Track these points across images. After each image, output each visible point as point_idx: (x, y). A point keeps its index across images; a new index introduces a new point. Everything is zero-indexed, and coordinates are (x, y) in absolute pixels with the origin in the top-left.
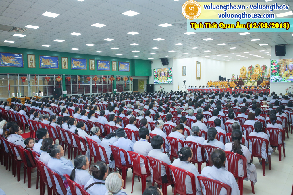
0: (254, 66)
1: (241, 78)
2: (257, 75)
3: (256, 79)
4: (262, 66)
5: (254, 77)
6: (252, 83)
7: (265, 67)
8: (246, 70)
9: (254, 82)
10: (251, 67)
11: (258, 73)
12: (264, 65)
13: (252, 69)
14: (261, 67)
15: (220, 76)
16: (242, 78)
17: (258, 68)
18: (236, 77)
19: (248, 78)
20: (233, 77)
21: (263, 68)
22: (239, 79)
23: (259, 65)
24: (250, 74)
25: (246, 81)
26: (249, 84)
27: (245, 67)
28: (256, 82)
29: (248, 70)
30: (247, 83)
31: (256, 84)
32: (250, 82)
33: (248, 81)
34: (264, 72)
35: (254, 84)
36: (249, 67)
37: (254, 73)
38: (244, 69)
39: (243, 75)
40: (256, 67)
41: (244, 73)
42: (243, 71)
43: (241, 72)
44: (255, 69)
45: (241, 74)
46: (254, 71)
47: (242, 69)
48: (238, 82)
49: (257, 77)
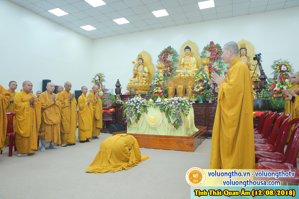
0: (178, 48)
1: (133, 90)
3: (189, 91)
4: (206, 48)
5: (180, 87)
8: (151, 63)
10: (168, 52)
11: (192, 71)
12: (212, 43)
13: (170, 58)
14: (201, 50)
17: (191, 55)
18: (110, 86)
19: (155, 90)
21: (208, 54)
22: (124, 97)
23: (194, 44)
24: (164, 75)
25: (135, 101)
26: (152, 118)
27: (148, 54)
28: (191, 111)
29: (157, 61)
30: (142, 114)
31: (190, 124)
32: (157, 105)
33: (151, 100)
34: (215, 69)
35: (179, 122)
36: (161, 51)
37: (177, 71)
38: (144, 61)
39: (140, 81)
40: (185, 50)
41: (145, 72)
42: (143, 66)
43: (134, 70)
44: (183, 58)
45: (134, 77)
46: (180, 65)
47: (139, 59)
48: (113, 107)
49: (190, 87)
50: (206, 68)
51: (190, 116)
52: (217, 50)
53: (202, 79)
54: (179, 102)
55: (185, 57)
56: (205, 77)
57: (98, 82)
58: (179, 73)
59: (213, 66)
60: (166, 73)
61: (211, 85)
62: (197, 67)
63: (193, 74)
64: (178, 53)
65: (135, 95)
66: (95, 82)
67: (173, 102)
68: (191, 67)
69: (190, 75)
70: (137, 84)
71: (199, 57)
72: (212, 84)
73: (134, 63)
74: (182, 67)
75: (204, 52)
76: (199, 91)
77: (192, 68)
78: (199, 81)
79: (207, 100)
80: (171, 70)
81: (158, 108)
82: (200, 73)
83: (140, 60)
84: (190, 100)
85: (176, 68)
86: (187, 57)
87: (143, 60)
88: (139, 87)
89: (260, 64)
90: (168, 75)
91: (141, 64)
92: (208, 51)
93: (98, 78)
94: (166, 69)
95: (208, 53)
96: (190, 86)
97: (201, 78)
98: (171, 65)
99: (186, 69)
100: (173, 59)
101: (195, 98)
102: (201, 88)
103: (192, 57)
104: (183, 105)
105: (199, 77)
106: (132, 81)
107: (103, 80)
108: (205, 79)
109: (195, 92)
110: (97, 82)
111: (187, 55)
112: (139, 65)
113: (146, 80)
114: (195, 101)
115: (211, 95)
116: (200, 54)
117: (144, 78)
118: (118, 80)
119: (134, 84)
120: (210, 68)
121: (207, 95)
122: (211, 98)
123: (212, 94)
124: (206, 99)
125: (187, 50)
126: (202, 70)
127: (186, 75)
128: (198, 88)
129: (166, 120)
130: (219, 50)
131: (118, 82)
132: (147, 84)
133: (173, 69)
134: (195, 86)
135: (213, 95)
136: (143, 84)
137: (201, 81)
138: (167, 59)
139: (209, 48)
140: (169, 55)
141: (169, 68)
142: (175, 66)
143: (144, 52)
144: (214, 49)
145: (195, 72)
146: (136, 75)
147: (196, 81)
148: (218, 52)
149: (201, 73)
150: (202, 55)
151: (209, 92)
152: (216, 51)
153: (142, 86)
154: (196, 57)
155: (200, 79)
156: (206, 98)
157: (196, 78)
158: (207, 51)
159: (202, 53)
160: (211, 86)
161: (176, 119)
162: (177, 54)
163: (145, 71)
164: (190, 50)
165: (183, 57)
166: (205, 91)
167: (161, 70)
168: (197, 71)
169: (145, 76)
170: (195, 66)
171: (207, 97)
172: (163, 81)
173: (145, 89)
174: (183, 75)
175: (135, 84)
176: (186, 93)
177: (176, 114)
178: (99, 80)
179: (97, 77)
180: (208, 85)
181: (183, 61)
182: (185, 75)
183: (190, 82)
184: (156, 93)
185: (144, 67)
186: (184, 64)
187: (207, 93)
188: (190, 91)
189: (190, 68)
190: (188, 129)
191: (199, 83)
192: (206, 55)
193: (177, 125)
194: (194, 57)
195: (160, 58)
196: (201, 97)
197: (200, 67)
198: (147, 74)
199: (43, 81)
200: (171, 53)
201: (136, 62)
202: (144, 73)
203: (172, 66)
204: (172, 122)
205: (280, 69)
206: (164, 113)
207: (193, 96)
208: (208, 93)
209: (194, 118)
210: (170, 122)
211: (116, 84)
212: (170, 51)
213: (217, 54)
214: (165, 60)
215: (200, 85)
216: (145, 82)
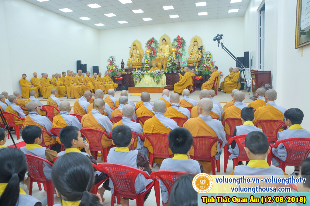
0: (158, 39)
1: (131, 66)
2: (166, 59)
3: (164, 67)
4: (175, 40)
5: (160, 64)
6: (154, 77)
7: (180, 42)
8: (141, 48)
9: (160, 75)
10: (152, 41)
11: (166, 54)
12: (179, 36)
13: (153, 45)
14: (172, 41)
15: (79, 63)
16: (134, 67)
17: (166, 44)
18: (118, 63)
19: (145, 66)
20: (112, 63)
21: (176, 44)
22: (126, 70)
23: (168, 36)
24: (150, 56)
25: (138, 72)
26: (147, 80)
27: (139, 42)
28: (164, 77)
29: (146, 47)
30: (142, 78)
31: (163, 82)
32: (149, 74)
33: (145, 72)
34: (180, 53)
35: (158, 81)
36: (148, 41)
37: (158, 54)
39: (135, 60)
40: (163, 41)
41: (138, 54)
42: (136, 50)
43: (131, 53)
44: (161, 46)
45: (131, 57)
46: (159, 50)
47: (134, 45)
48: (122, 76)
49: (165, 64)
50: (174, 53)
51: (164, 78)
54: (159, 72)
58: (159, 55)
59: (179, 51)
64: (159, 42)
65: (133, 69)
67: (156, 73)
68: (166, 51)
69: (165, 57)
71: (171, 45)
73: (130, 48)
74: (161, 52)
75: (174, 42)
76: (169, 67)
80: (154, 53)
81: (149, 75)
84: (165, 71)
85: (157, 51)
86: (164, 45)
87: (136, 46)
88: (135, 64)
89: (202, 52)
90: (152, 56)
92: (176, 42)
93: (112, 59)
94: (151, 53)
97: (170, 60)
98: (154, 50)
100: (155, 46)
102: (170, 65)
104: (160, 74)
106: (130, 60)
107: (115, 61)
108: (173, 60)
109: (167, 67)
110: (111, 61)
111: (164, 44)
112: (134, 49)
114: (168, 72)
116: (172, 43)
117: (137, 58)
120: (177, 53)
122: (175, 70)
126: (172, 53)
127: (163, 57)
128: (169, 65)
129: (153, 80)
131: (122, 61)
132: (139, 62)
134: (167, 64)
136: (137, 62)
137: (170, 61)
139: (177, 40)
142: (156, 50)
143: (136, 41)
145: (168, 55)
146: (132, 56)
147: (168, 61)
148: (182, 42)
149: (171, 57)
151: (175, 67)
156: (173, 70)
157: (168, 59)
160: (176, 64)
161: (157, 80)
164: (166, 41)
166: (172, 66)
170: (168, 51)
172: (150, 61)
173: (139, 65)
174: (161, 57)
176: (162, 67)
177: (157, 78)
178: (113, 60)
180: (174, 63)
181: (161, 48)
184: (146, 68)
185: (137, 51)
187: (173, 68)
190: (163, 84)
193: (158, 82)
194: (168, 45)
195: (147, 45)
198: (139, 55)
199: (77, 61)
201: (132, 47)
204: (156, 81)
205: (207, 56)
206: (152, 78)
207: (166, 69)
209: (166, 80)
210: (155, 81)
212: (153, 41)
213: (181, 43)
214: (150, 47)
215: (170, 63)
216: (138, 60)
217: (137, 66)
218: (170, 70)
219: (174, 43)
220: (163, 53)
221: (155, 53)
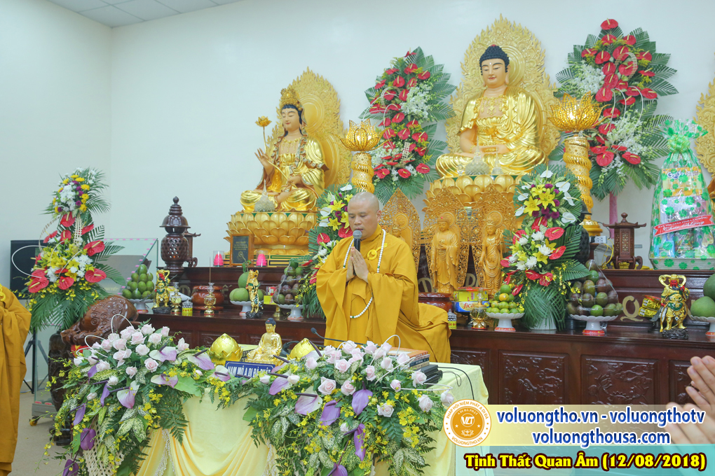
1: (244, 244)
4: (580, 55)
7: (626, 67)
10: (408, 73)
11: (509, 159)
12: (610, 27)
13: (415, 102)
20: (69, 225)
23: (524, 34)
25: (122, 355)
27: (326, 85)
30: (151, 441)
34: (622, 152)
37: (444, 160)
38: (306, 116)
39: (285, 205)
40: (484, 63)
41: (308, 164)
42: (300, 138)
43: (263, 155)
44: (473, 103)
45: (263, 186)
46: (460, 133)
47: (286, 106)
49: (491, 241)
50: (577, 148)
52: (634, 59)
53: (550, 206)
55: (482, 94)
56: (567, 197)
57: (71, 212)
58: (451, 168)
59: (612, 136)
60: (397, 169)
61: (598, 233)
62: (536, 140)
63: (514, 177)
64: (456, 79)
66: (60, 210)
68: (508, 141)
69: (501, 181)
70: (265, 217)
71: (548, 94)
72: (606, 230)
73: (264, 123)
74: (467, 143)
75: (573, 72)
76: (536, 270)
77: (512, 147)
78: (535, 213)
79: (576, 317)
80: (417, 154)
82: (544, 175)
83: (287, 110)
84: (488, 314)
85: (442, 146)
86: (491, 95)
87: (300, 113)
88: (275, 232)
90: (405, 179)
91: (292, 130)
92: (590, 68)
93: (71, 195)
94: (395, 152)
95: (589, 77)
96: (493, 239)
97: (548, 199)
98: (417, 134)
99: (484, 150)
100: (428, 107)
101: (512, 304)
102: (546, 250)
103: (515, 95)
105: (538, 197)
106: (252, 204)
107: (101, 205)
108: (566, 205)
109: (510, 273)
110: (66, 209)
111: (493, 86)
112: (286, 133)
113: (307, 200)
115: (598, 291)
116: (554, 80)
117: (300, 192)
118: (176, 201)
119: (251, 218)
120: (597, 147)
121: (576, 290)
122: (597, 308)
123: (601, 284)
124: (568, 313)
125: (490, 62)
126: (556, 154)
127: (480, 181)
128: (528, 249)
130: (645, 62)
131: (176, 211)
132: (310, 218)
133: (426, 152)
134: (513, 243)
135: (607, 290)
136: (293, 217)
137: (545, 214)
138: (403, 105)
139: (597, 53)
140: (413, 90)
141: (408, 145)
142: (438, 136)
143: (310, 78)
144: (620, 57)
145: (527, 163)
146: (269, 177)
147: (519, 213)
148: (641, 68)
149: (548, 174)
150: (559, 86)
151: (588, 278)
152: (630, 63)
153: (285, 225)
154: (534, 94)
155: (541, 206)
156: (570, 306)
157: (521, 198)
158: (587, 63)
159: (565, 76)
160: (598, 240)
162: (449, 82)
163: (309, 158)
164: (507, 62)
165: (473, 98)
166: (564, 266)
167: (361, 156)
168: (536, 162)
169: (308, 183)
170: (528, 137)
171: (576, 304)
174: (467, 182)
175: (258, 217)
176: (471, 269)
178: (78, 200)
179: (69, 187)
180: (585, 234)
181: (471, 113)
182: (473, 178)
183: (492, 217)
185: (304, 143)
186: (475, 127)
187: (573, 282)
188: (491, 261)
189: (501, 147)
191: (535, 228)
192: (582, 85)
194: (522, 96)
195: (371, 101)
196: (542, 301)
197: (553, 142)
198: (317, 172)
200: (422, 79)
201: (275, 120)
202: (305, 169)
203: (425, 137)
206: (271, 453)
207: (503, 296)
208: (582, 281)
211: (166, 221)
212: (419, 70)
213: (637, 77)
214: (394, 112)
215: (539, 236)
216: (302, 207)
217: (295, 244)
218: (540, 300)
219: (576, 81)
220: (487, 152)
221: (427, 158)
